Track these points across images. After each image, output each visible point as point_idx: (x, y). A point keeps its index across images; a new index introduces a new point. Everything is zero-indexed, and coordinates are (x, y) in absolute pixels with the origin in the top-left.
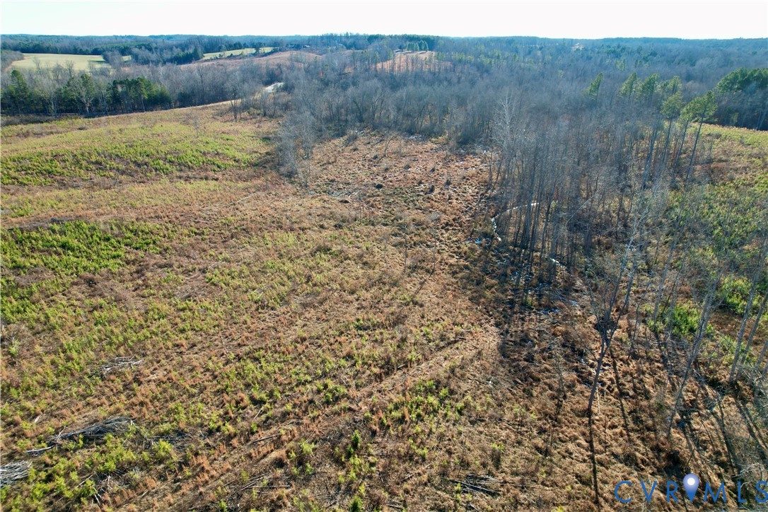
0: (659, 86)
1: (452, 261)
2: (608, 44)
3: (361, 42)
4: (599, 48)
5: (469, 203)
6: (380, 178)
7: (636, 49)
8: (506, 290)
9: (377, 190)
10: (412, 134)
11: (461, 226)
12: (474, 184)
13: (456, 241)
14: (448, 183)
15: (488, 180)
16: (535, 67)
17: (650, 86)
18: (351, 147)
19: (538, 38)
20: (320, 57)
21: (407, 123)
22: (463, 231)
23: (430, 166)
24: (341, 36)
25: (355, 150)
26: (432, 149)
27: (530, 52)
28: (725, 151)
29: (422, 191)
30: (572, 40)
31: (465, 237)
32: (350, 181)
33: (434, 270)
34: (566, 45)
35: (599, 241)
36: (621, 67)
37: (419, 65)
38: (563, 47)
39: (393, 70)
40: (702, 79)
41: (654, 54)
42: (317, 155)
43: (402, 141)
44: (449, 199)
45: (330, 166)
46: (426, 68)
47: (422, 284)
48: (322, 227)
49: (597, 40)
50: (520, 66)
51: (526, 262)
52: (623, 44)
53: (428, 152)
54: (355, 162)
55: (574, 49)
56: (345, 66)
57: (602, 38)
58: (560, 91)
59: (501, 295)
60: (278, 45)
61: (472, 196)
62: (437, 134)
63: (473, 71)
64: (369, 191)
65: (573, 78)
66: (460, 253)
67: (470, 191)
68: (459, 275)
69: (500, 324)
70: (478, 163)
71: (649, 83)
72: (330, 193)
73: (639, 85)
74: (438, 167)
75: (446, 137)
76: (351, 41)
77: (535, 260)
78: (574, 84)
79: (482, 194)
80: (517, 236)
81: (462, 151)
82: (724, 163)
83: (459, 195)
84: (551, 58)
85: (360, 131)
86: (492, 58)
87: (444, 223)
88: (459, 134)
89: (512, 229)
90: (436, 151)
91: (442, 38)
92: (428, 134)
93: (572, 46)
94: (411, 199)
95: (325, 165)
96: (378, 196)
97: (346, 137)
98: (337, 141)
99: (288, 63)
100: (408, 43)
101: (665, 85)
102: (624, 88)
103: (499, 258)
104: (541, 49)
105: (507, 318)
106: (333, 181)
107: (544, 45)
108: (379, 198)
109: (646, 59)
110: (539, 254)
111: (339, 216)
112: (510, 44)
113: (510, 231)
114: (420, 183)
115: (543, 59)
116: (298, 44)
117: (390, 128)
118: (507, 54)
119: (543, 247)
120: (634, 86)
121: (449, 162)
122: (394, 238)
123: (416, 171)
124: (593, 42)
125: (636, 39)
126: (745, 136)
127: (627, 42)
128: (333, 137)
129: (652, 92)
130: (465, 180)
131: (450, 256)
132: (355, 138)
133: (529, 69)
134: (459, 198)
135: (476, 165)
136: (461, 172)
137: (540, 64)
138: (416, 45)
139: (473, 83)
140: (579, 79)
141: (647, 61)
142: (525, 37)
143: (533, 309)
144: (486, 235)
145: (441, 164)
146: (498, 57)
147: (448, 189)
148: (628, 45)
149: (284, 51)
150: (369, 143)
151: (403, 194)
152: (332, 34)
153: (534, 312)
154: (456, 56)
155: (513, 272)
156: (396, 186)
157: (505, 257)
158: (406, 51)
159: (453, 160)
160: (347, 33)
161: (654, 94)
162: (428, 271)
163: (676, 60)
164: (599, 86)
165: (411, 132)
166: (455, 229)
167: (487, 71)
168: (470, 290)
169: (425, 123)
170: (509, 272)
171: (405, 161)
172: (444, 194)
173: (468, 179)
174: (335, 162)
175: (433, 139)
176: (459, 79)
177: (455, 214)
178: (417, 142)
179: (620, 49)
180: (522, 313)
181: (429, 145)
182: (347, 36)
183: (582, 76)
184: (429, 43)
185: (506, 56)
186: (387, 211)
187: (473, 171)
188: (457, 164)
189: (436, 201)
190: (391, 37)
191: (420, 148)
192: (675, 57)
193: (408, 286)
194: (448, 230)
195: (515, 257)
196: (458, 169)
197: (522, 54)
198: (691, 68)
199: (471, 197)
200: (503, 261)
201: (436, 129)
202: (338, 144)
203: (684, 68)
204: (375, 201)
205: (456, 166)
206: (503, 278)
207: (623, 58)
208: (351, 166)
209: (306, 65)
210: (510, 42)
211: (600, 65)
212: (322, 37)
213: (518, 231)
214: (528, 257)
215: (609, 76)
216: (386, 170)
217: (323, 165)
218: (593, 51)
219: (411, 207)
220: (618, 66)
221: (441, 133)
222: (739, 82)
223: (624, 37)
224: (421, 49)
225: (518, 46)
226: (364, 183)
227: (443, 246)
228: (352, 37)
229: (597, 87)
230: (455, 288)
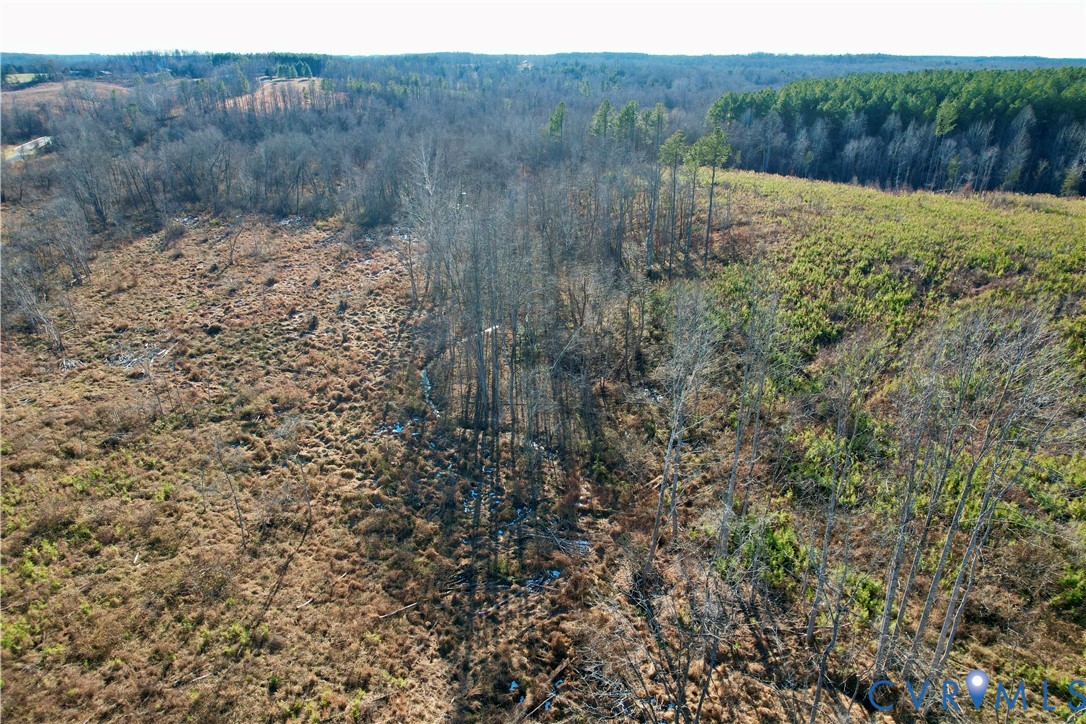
0: (640, 117)
1: (349, 488)
2: (563, 60)
3: (200, 66)
4: (552, 66)
5: (380, 346)
6: (218, 311)
7: (598, 67)
8: (456, 544)
9: (209, 339)
10: (285, 216)
11: (366, 398)
12: (388, 303)
13: (357, 437)
14: (343, 307)
15: (411, 292)
16: (471, 96)
17: (628, 118)
18: (172, 252)
19: (472, 55)
20: (125, 90)
21: (274, 199)
22: (370, 409)
23: (312, 276)
24: (167, 56)
25: (177, 256)
26: (316, 242)
27: (461, 75)
28: (742, 208)
29: (295, 330)
30: (517, 56)
31: (375, 423)
32: (160, 325)
33: (311, 522)
34: (510, 63)
35: (603, 389)
36: (585, 91)
37: (295, 100)
38: (505, 66)
39: (252, 109)
40: (686, 105)
41: (621, 73)
42: (98, 275)
43: (265, 232)
44: (345, 341)
45: (123, 297)
46: (306, 105)
47: (283, 570)
48: (71, 454)
49: (549, 56)
50: (449, 96)
51: (488, 462)
52: (582, 61)
53: (309, 247)
54: (174, 283)
55: (521, 68)
56: (169, 104)
57: (555, 53)
58: (509, 132)
59: (447, 561)
60: (45, 70)
61: (385, 327)
62: (325, 214)
63: (380, 105)
64: (194, 343)
65: (524, 110)
66: (364, 465)
67: (382, 317)
68: (362, 525)
69: (451, 647)
70: (395, 260)
71: (627, 113)
72: (113, 357)
73: (614, 118)
74: (326, 276)
75: (342, 216)
76: (184, 63)
77: (504, 454)
78: (527, 119)
79: (403, 323)
80: (468, 403)
81: (368, 240)
82: (747, 228)
83: (362, 329)
84: (491, 81)
85: (193, 217)
86: (408, 84)
87: (334, 398)
88: (362, 211)
89: (459, 389)
90: (325, 243)
91: (331, 57)
92: (312, 214)
93: (518, 64)
94: (274, 350)
95: (109, 296)
96: (210, 352)
97: (163, 233)
98: (144, 243)
99: (62, 102)
100: (279, 66)
101: (648, 116)
102: (596, 122)
103: (439, 463)
104: (476, 69)
105: (463, 626)
106: (123, 329)
107: (482, 63)
108: (210, 358)
109: (613, 81)
110: (508, 436)
111: (115, 419)
112: (433, 63)
113: (456, 394)
114: (293, 312)
115: (481, 83)
116: (87, 69)
117: (244, 209)
118: (428, 78)
119: (515, 420)
120: (609, 118)
121: (346, 263)
122: (233, 450)
123: (287, 289)
124: (545, 59)
125: (596, 55)
126: (758, 183)
127: (586, 58)
128: (138, 235)
129: (633, 126)
130: (372, 297)
131: (343, 475)
132: (179, 233)
133: (463, 100)
134: (363, 336)
135: (392, 265)
136: (366, 282)
137: (477, 90)
138: (292, 68)
139: (381, 124)
140: (532, 110)
141: (615, 82)
142: (454, 53)
143: (510, 584)
144: (411, 412)
145: (331, 268)
146: (416, 83)
147: (342, 319)
148: (588, 62)
149: (58, 81)
150: (205, 241)
151: (259, 340)
152: (150, 53)
153: (514, 592)
154: (353, 83)
155: (465, 491)
156: (248, 324)
157: (451, 457)
158: (276, 78)
159: (352, 260)
160: (177, 52)
161: (635, 129)
162: (297, 528)
163: (649, 80)
164: (561, 121)
165: (281, 213)
166: (355, 408)
167: (401, 105)
168: (385, 559)
169: (304, 195)
170: (459, 496)
171: (268, 270)
172: (334, 331)
173: (378, 295)
174: (134, 286)
175: (320, 223)
176: (360, 117)
177: (355, 372)
178: (291, 231)
179: (579, 67)
180: (491, 603)
181: (313, 234)
182: (177, 57)
183: (536, 107)
184: (312, 65)
185: (427, 80)
186: (223, 384)
187: (384, 277)
188: (359, 266)
189: (320, 349)
190: (250, 57)
191: (296, 241)
192: (647, 76)
193: (251, 585)
194: (342, 410)
195: (466, 455)
196: (362, 276)
197: (451, 78)
198: (666, 91)
199: (384, 331)
200: (445, 467)
201: (323, 205)
202: (146, 248)
203: (660, 91)
204: (202, 365)
205: (358, 270)
206: (448, 511)
207: (585, 79)
208: (163, 292)
209: (97, 105)
210: (432, 59)
211: (558, 90)
212: (133, 58)
213: (469, 392)
214: (492, 452)
215: (571, 105)
216: (232, 292)
217: (109, 295)
218: (545, 70)
219: (271, 368)
220: (581, 90)
221: (332, 211)
222: (731, 110)
223: (582, 52)
224: (300, 75)
225: (445, 66)
226: (186, 326)
227: (331, 452)
228: (186, 57)
229: (559, 124)
230: (354, 563)
